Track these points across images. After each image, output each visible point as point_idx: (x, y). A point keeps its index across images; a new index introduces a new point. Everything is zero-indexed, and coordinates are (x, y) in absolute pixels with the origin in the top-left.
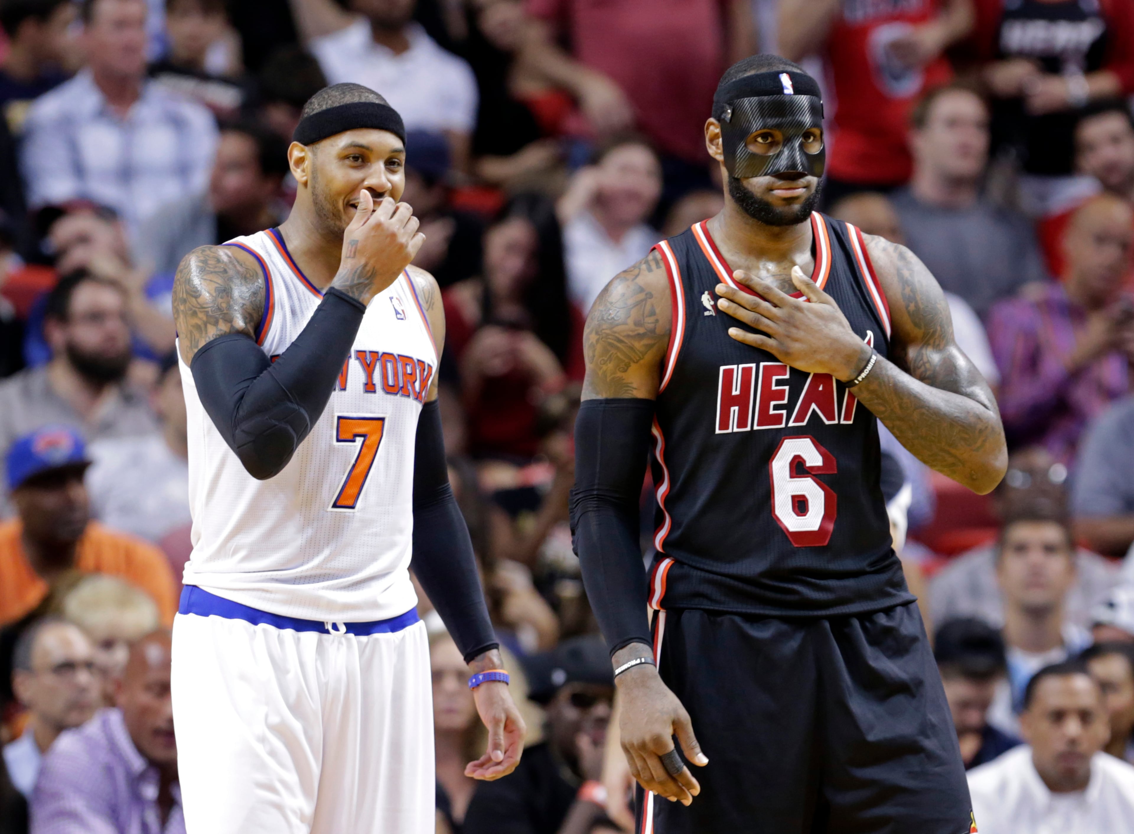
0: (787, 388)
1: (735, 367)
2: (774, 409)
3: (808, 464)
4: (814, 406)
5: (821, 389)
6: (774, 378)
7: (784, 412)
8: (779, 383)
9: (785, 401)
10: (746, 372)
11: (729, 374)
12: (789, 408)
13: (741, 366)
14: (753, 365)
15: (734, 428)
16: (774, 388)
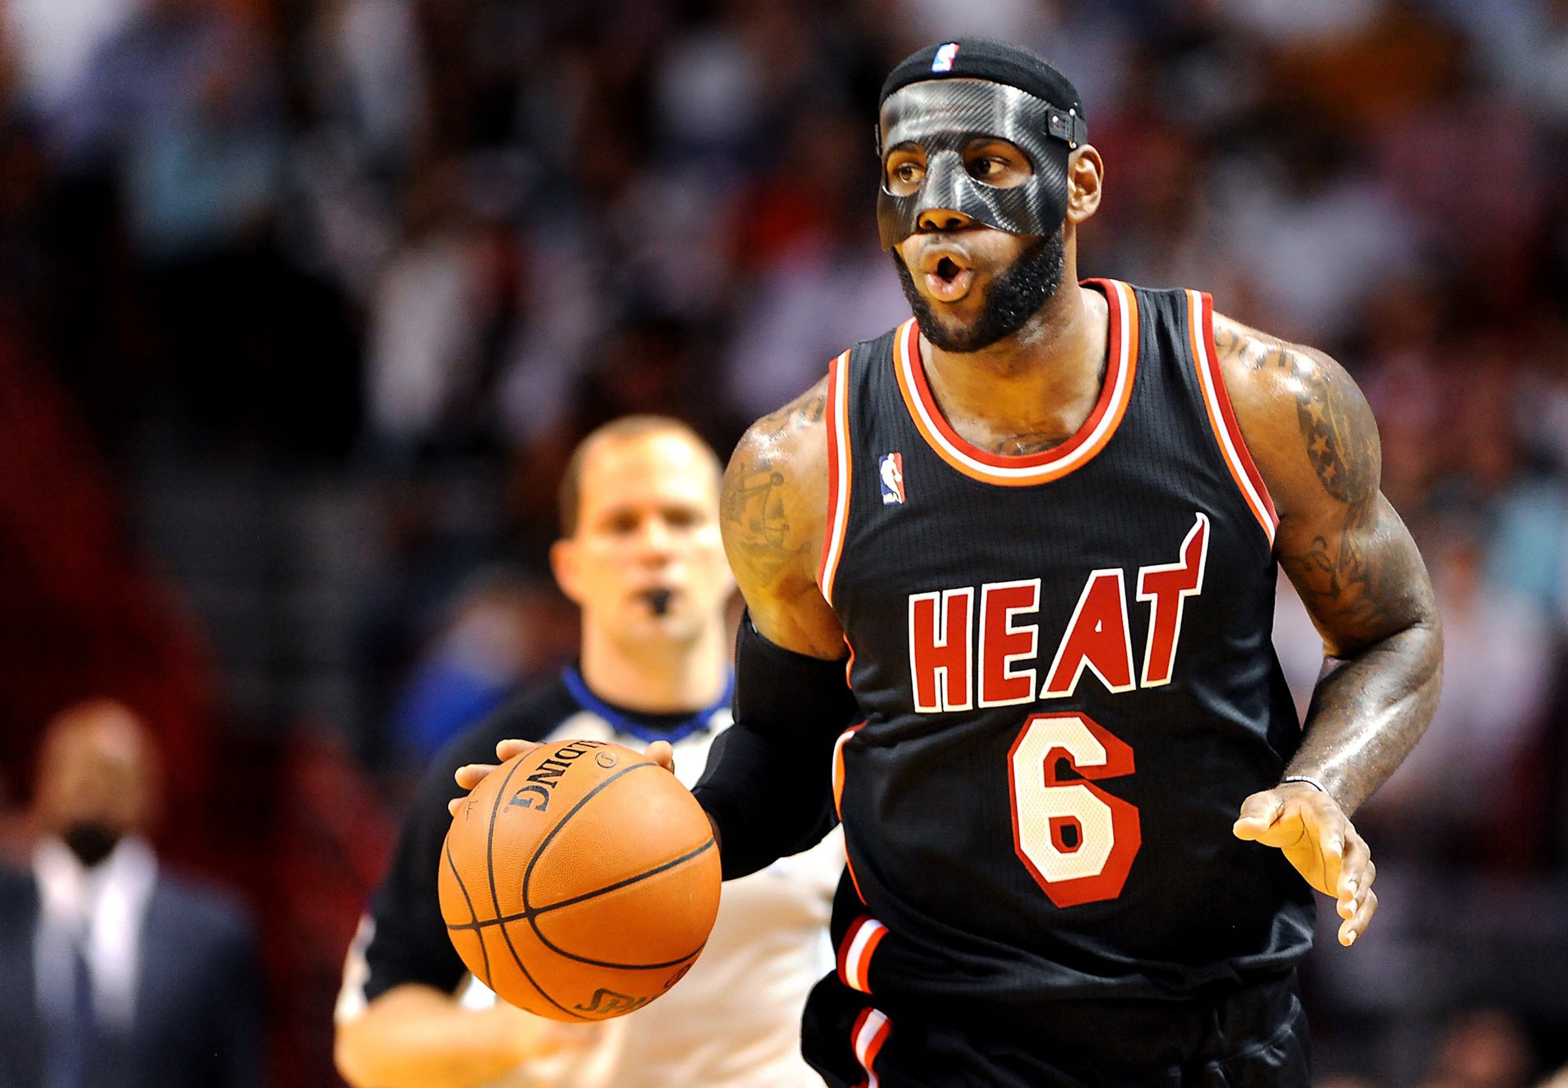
0: (1034, 629)
1: (935, 595)
2: (1012, 670)
3: (1078, 763)
4: (1085, 661)
5: (1098, 628)
6: (1010, 612)
7: (1032, 673)
8: (1018, 621)
9: (1033, 654)
10: (958, 604)
11: (925, 608)
12: (1042, 665)
13: (947, 594)
14: (969, 591)
15: (942, 705)
16: (1010, 630)
